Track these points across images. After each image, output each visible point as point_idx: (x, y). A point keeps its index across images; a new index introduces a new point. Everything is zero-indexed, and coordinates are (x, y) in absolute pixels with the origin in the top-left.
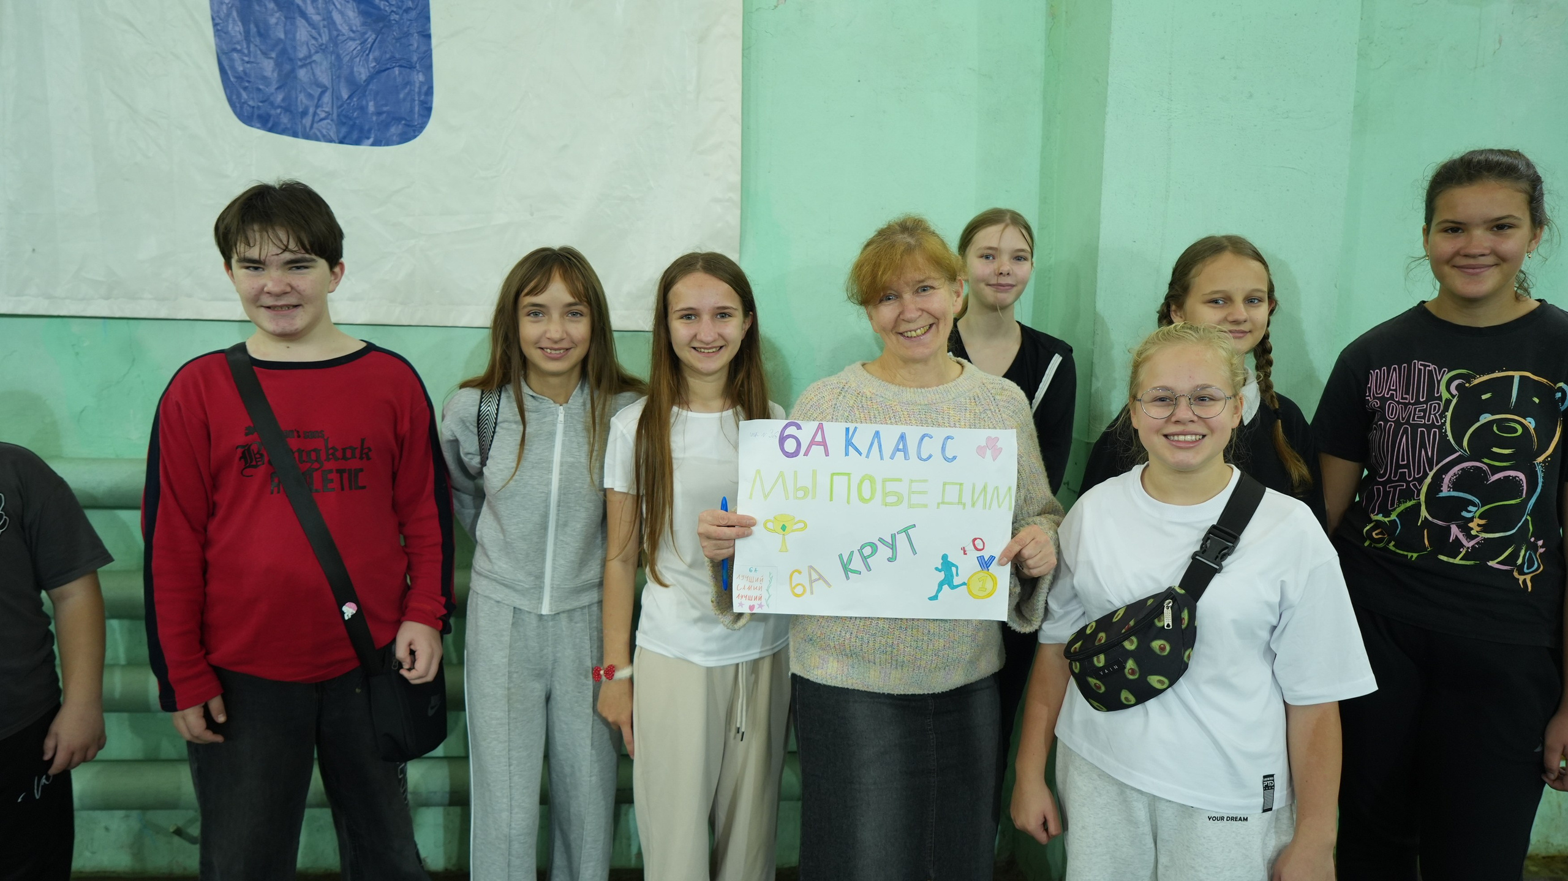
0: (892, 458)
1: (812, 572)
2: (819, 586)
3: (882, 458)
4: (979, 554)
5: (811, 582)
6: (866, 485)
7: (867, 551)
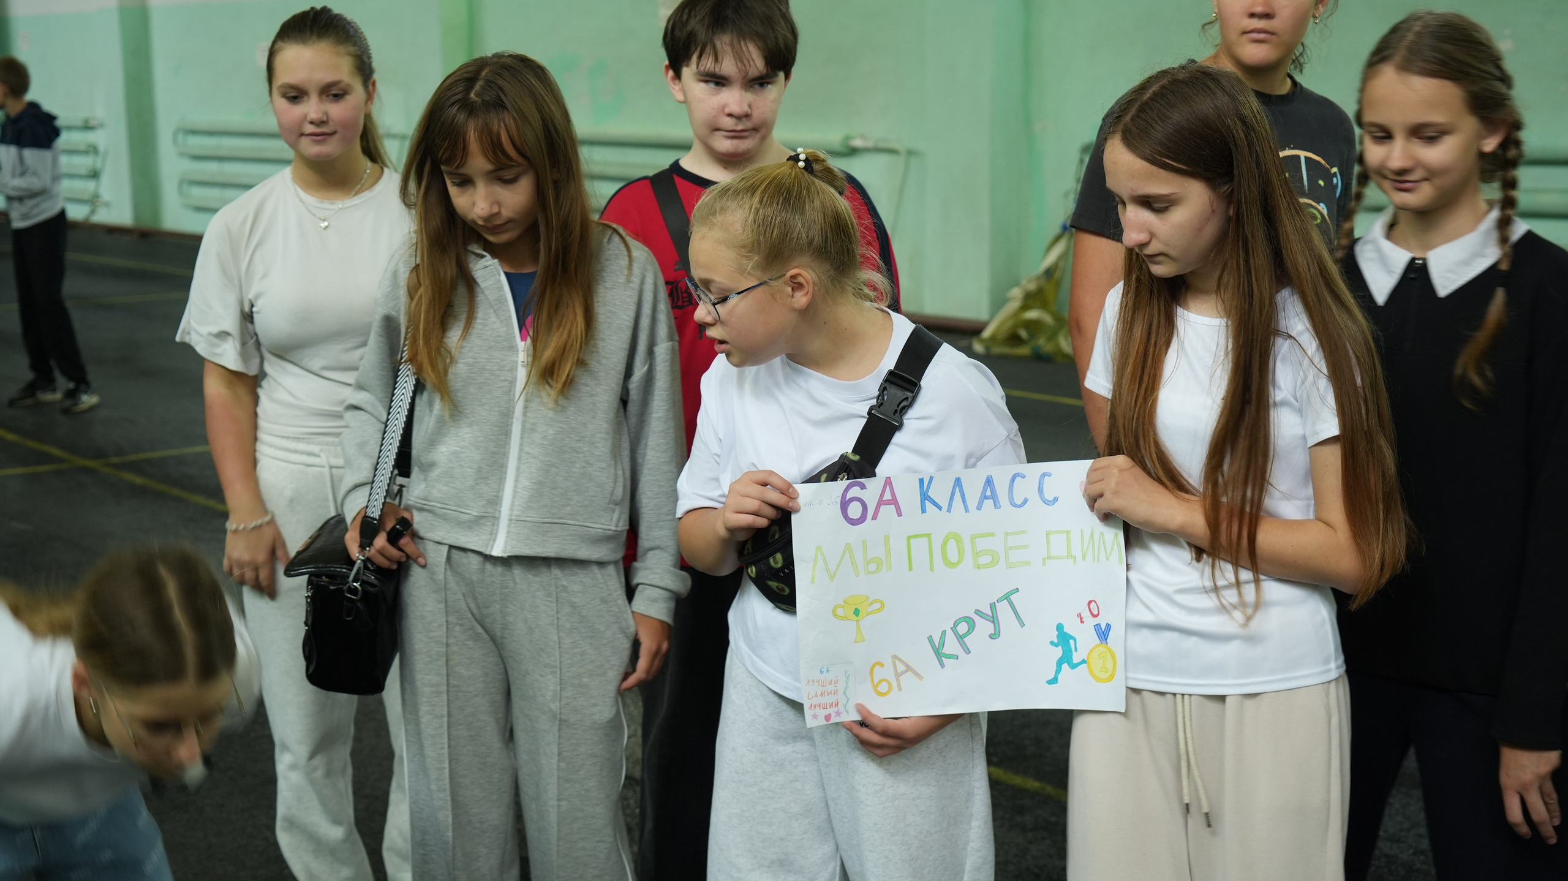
0: (979, 508)
1: (898, 663)
2: (907, 679)
3: (967, 510)
4: (1096, 621)
5: (898, 675)
6: (952, 545)
7: (963, 628)
